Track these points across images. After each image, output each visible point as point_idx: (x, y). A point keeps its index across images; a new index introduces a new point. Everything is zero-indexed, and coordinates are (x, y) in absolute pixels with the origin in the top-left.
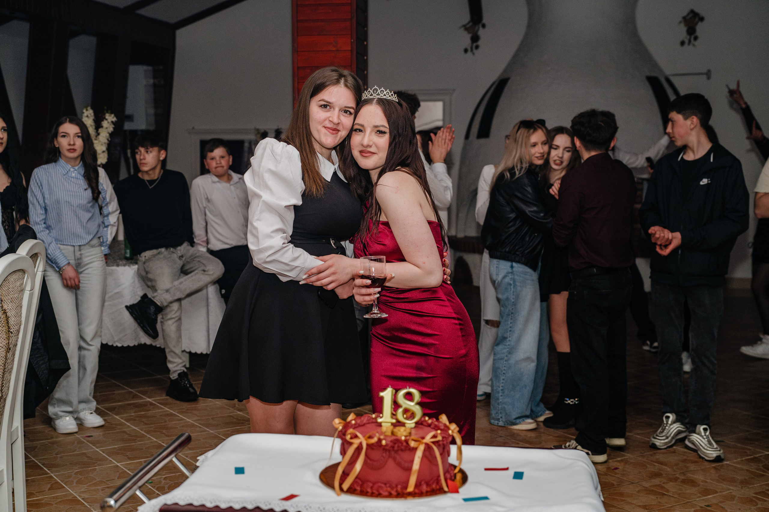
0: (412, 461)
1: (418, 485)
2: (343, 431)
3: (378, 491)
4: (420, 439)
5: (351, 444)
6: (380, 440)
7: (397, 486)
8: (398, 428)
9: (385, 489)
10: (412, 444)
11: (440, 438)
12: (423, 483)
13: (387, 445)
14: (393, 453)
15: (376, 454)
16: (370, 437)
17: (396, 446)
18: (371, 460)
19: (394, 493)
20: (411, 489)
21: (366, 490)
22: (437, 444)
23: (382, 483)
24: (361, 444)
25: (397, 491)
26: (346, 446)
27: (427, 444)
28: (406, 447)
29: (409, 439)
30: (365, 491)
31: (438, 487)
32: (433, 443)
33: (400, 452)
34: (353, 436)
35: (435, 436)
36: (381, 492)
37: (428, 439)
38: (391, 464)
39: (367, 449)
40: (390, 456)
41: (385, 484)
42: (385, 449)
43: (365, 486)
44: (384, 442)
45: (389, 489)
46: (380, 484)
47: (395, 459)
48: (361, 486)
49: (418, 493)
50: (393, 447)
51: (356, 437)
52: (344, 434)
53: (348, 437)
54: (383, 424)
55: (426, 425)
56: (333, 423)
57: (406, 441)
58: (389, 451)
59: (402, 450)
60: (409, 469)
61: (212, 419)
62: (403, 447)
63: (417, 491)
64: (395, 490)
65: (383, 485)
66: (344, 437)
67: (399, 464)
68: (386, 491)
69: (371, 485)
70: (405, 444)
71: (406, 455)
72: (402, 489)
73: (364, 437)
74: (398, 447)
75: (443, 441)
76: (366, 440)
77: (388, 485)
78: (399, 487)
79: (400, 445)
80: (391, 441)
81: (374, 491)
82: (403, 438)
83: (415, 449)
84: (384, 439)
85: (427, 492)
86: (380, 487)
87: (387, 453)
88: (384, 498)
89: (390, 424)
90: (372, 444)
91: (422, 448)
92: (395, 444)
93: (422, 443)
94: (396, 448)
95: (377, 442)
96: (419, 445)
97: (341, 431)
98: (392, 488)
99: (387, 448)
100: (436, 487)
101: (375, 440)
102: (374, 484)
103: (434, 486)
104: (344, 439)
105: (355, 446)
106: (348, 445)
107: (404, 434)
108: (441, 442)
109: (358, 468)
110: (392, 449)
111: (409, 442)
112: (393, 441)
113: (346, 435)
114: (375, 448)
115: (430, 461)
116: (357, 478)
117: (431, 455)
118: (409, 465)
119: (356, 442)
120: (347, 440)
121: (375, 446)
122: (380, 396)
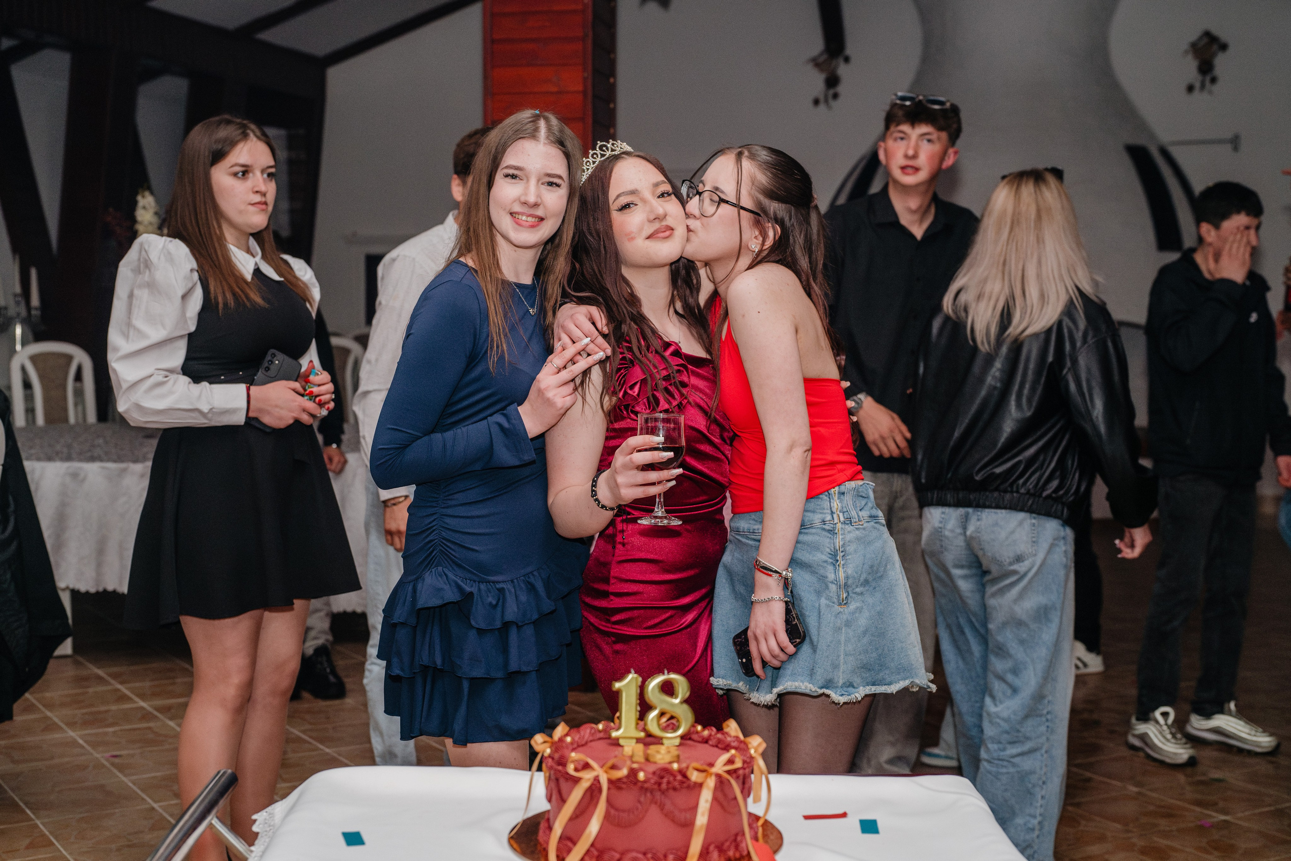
0: (693, 808)
1: (705, 852)
2: (557, 755)
4: (705, 768)
5: (575, 780)
6: (633, 772)
10: (695, 776)
11: (738, 764)
12: (712, 848)
13: (645, 782)
14: (658, 794)
15: (626, 799)
16: (615, 767)
17: (665, 780)
18: (614, 808)
22: (734, 775)
23: (638, 852)
24: (597, 779)
26: (564, 785)
27: (718, 776)
28: (682, 782)
29: (688, 767)
31: (738, 855)
32: (728, 772)
33: (672, 793)
34: (580, 767)
35: (731, 761)
37: (720, 766)
38: (654, 814)
39: (609, 789)
40: (654, 801)
42: (644, 788)
44: (641, 776)
46: (634, 854)
47: (662, 808)
50: (659, 784)
51: (586, 767)
52: (562, 762)
53: (571, 768)
57: (684, 774)
58: (652, 791)
59: (675, 789)
60: (687, 825)
62: (677, 784)
65: (640, 856)
66: (560, 768)
67: (668, 815)
70: (679, 778)
71: (681, 799)
73: (602, 766)
74: (669, 782)
75: (743, 768)
76: (606, 772)
79: (672, 779)
80: (653, 773)
82: (675, 766)
83: (699, 786)
84: (639, 769)
87: (649, 795)
89: (634, 741)
90: (619, 780)
91: (711, 783)
92: (662, 777)
93: (710, 774)
94: (664, 786)
95: (628, 776)
96: (706, 778)
97: (549, 756)
99: (648, 785)
100: (734, 854)
101: (623, 773)
102: (623, 854)
103: (731, 853)
104: (560, 771)
105: (585, 785)
106: (570, 783)
107: (668, 758)
108: (741, 772)
109: (594, 827)
110: (656, 787)
111: (689, 773)
112: (658, 773)
113: (564, 765)
114: (624, 786)
115: (722, 807)
116: (592, 845)
117: (725, 795)
118: (688, 816)
119: (587, 777)
120: (568, 774)
121: (624, 783)
122: (614, 689)
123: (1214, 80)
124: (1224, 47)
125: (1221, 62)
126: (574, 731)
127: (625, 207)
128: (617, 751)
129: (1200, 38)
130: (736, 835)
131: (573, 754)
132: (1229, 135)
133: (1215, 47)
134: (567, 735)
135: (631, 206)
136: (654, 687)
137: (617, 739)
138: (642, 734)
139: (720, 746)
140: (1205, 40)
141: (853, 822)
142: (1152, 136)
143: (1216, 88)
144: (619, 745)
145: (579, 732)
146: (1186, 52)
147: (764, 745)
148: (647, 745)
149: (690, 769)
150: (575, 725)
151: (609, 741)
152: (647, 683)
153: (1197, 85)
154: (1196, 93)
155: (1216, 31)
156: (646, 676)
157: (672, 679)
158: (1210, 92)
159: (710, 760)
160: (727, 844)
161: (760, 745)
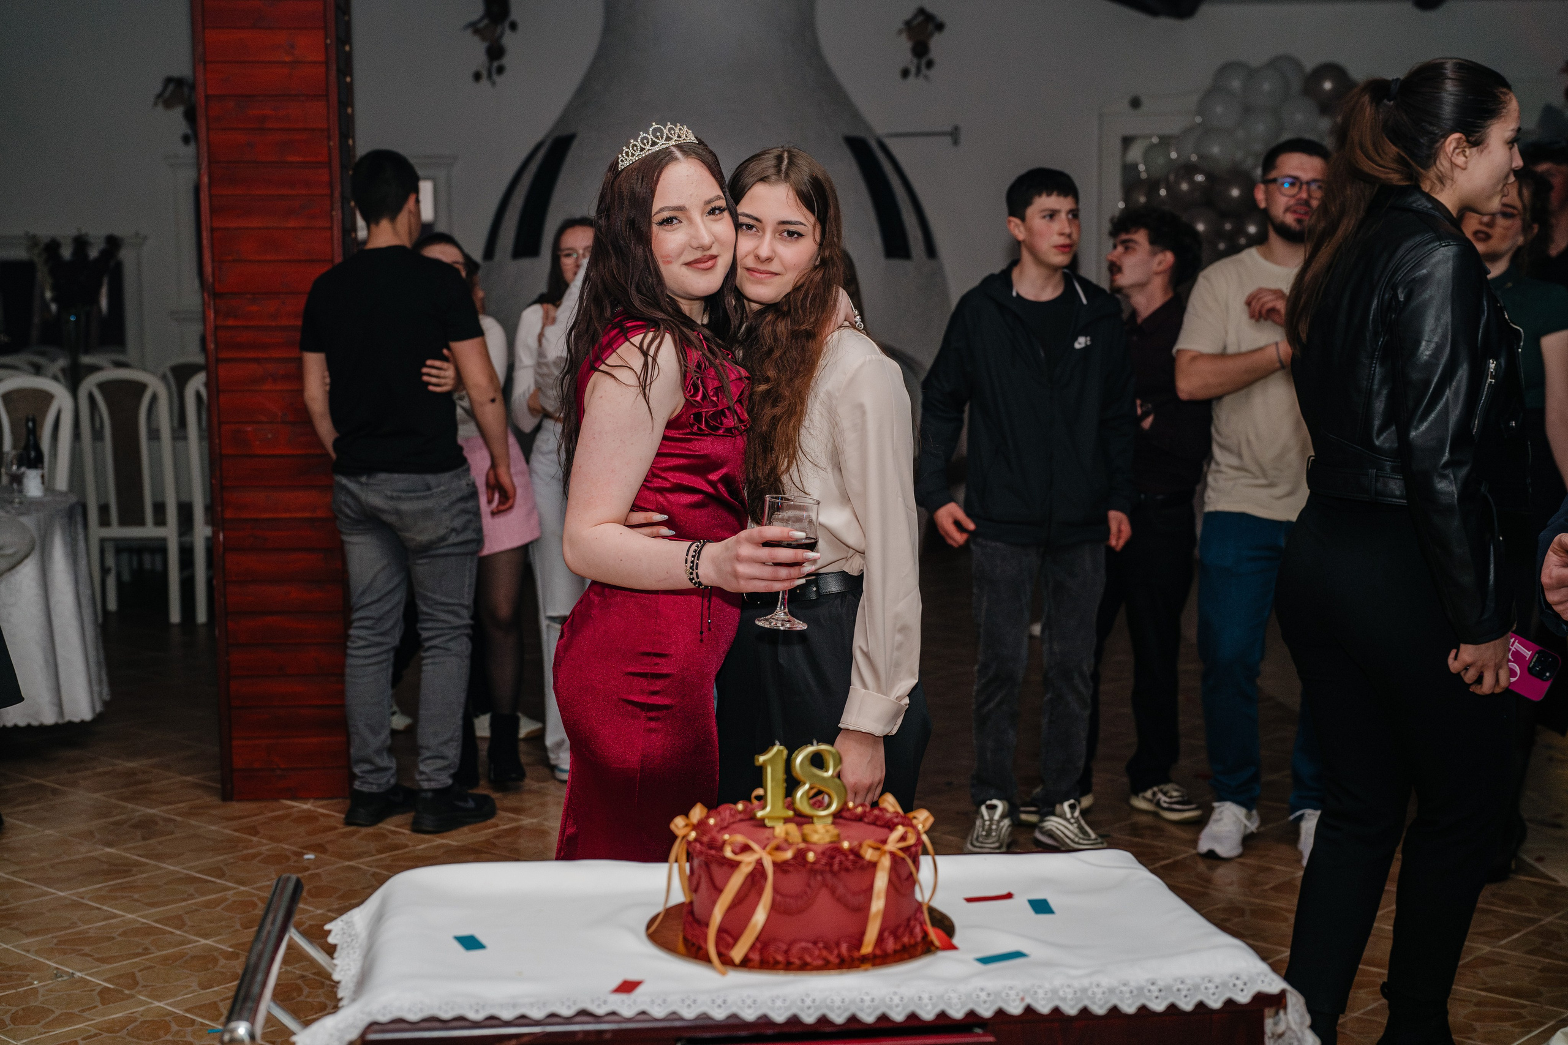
0: (868, 891)
1: (880, 940)
2: (705, 839)
3: (800, 958)
4: (879, 845)
5: (734, 865)
6: (800, 855)
7: (838, 945)
8: (807, 828)
9: (817, 952)
10: (869, 854)
11: (911, 840)
12: (886, 934)
13: (814, 863)
14: (829, 876)
15: (795, 882)
16: (778, 848)
17: (837, 861)
18: (782, 895)
19: (833, 959)
20: (867, 948)
21: (774, 958)
22: (908, 853)
23: (808, 941)
24: (759, 863)
25: (839, 956)
26: (716, 870)
27: (892, 854)
28: (854, 863)
29: (860, 845)
30: (771, 959)
31: (912, 942)
32: (902, 849)
33: (843, 874)
34: (737, 850)
35: (903, 838)
36: (808, 959)
37: (893, 841)
38: (824, 899)
39: (775, 873)
40: (825, 884)
41: (815, 943)
42: (813, 870)
43: (772, 949)
44: (811, 856)
45: (825, 953)
46: (803, 944)
47: (833, 892)
48: (762, 951)
49: (881, 958)
50: (831, 865)
51: (746, 848)
52: (715, 846)
53: (728, 853)
54: (768, 823)
55: (853, 817)
56: (672, 826)
57: (856, 853)
58: (822, 873)
59: (847, 870)
60: (862, 910)
61: (52, 866)
62: (849, 864)
63: (878, 952)
64: (836, 952)
65: (810, 945)
66: (713, 852)
67: (839, 900)
68: (820, 957)
69: (784, 947)
70: (851, 857)
71: (854, 881)
72: (849, 950)
73: (764, 848)
74: (841, 863)
76: (770, 853)
77: (821, 945)
78: (844, 948)
79: (843, 858)
80: (823, 853)
81: (792, 960)
82: (846, 845)
83: (873, 865)
84: (809, 850)
85: (895, 952)
86: (805, 949)
87: (819, 878)
88: (815, 972)
89: (782, 821)
90: (786, 862)
91: (886, 862)
92: (832, 858)
93: (884, 853)
94: (836, 867)
95: (795, 857)
96: (881, 856)
97: (696, 840)
98: (830, 951)
99: (817, 867)
101: (789, 855)
102: (790, 944)
103: (906, 939)
104: (713, 856)
105: (745, 870)
106: (725, 869)
107: (827, 839)
108: (913, 849)
109: (760, 917)
110: (828, 868)
111: (862, 852)
112: (829, 853)
113: (721, 848)
114: (791, 869)
115: (896, 890)
116: (758, 939)
117: (899, 876)
118: (862, 898)
119: (748, 861)
120: (724, 858)
121: (790, 865)
122: (757, 764)
123: (930, 64)
124: (940, 27)
125: (937, 45)
126: (712, 813)
127: (668, 221)
128: (767, 833)
129: (915, 17)
130: (909, 920)
131: (726, 837)
132: (948, 128)
133: (931, 27)
134: (708, 817)
135: (675, 221)
136: (802, 762)
137: (762, 820)
138: (791, 813)
139: (878, 823)
140: (920, 19)
141: (1020, 902)
142: (869, 129)
143: (932, 73)
144: (765, 826)
145: (719, 813)
146: (900, 32)
147: (931, 820)
148: (800, 825)
149: (865, 846)
150: (712, 807)
151: (752, 822)
152: (794, 755)
153: (913, 70)
154: (911, 79)
155: (930, 9)
156: (792, 749)
157: (822, 750)
158: (926, 77)
159: (882, 837)
160: (901, 930)
161: (926, 819)
